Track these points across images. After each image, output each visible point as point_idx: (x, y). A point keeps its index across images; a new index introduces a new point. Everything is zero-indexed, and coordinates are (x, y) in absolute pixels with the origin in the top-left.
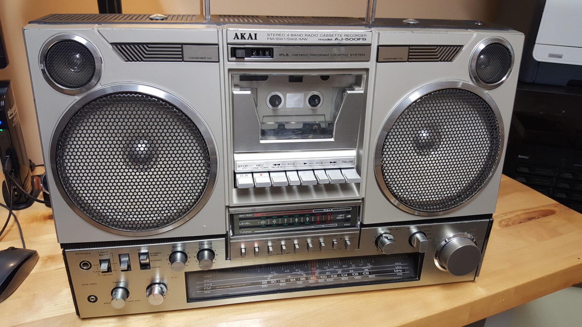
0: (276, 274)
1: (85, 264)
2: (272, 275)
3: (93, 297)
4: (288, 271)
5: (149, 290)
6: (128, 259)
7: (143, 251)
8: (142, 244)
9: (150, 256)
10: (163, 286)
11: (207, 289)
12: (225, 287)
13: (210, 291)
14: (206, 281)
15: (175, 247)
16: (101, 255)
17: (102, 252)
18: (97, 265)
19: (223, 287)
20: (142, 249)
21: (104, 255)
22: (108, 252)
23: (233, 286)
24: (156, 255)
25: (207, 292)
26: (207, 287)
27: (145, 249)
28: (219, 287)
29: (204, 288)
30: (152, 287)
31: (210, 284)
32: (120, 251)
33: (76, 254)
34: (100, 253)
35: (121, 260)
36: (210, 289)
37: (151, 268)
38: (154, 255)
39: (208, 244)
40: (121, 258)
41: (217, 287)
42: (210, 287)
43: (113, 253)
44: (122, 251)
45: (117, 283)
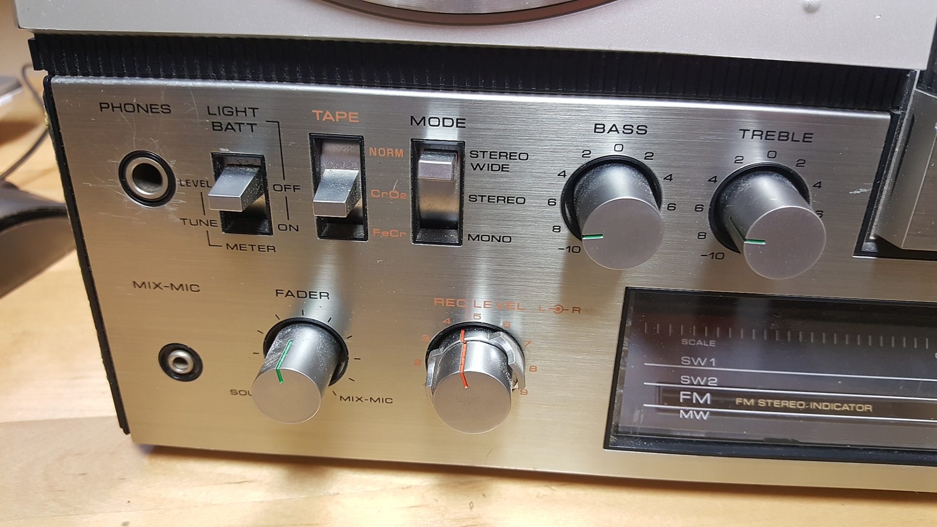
1: (147, 175)
3: (182, 354)
5: (442, 351)
6: (355, 173)
7: (434, 134)
8: (435, 89)
9: (468, 168)
10: (508, 346)
11: (694, 402)
12: (776, 403)
13: (705, 412)
14: (692, 364)
15: (608, 133)
16: (220, 126)
17: (229, 112)
18: (199, 183)
19: (767, 403)
20: (433, 122)
21: (236, 127)
22: (255, 110)
23: (814, 407)
24: (502, 168)
25: (694, 414)
26: (692, 390)
27: (448, 122)
28: (749, 402)
29: (682, 393)
30: (458, 341)
31: (707, 381)
32: (317, 112)
33: (101, 108)
34: (215, 114)
35: (323, 173)
36: (709, 403)
37: (465, 237)
38: (490, 165)
39: (793, 140)
40: (324, 164)
41: (738, 401)
42: (708, 392)
43: (280, 123)
44: (331, 118)
45: (298, 297)
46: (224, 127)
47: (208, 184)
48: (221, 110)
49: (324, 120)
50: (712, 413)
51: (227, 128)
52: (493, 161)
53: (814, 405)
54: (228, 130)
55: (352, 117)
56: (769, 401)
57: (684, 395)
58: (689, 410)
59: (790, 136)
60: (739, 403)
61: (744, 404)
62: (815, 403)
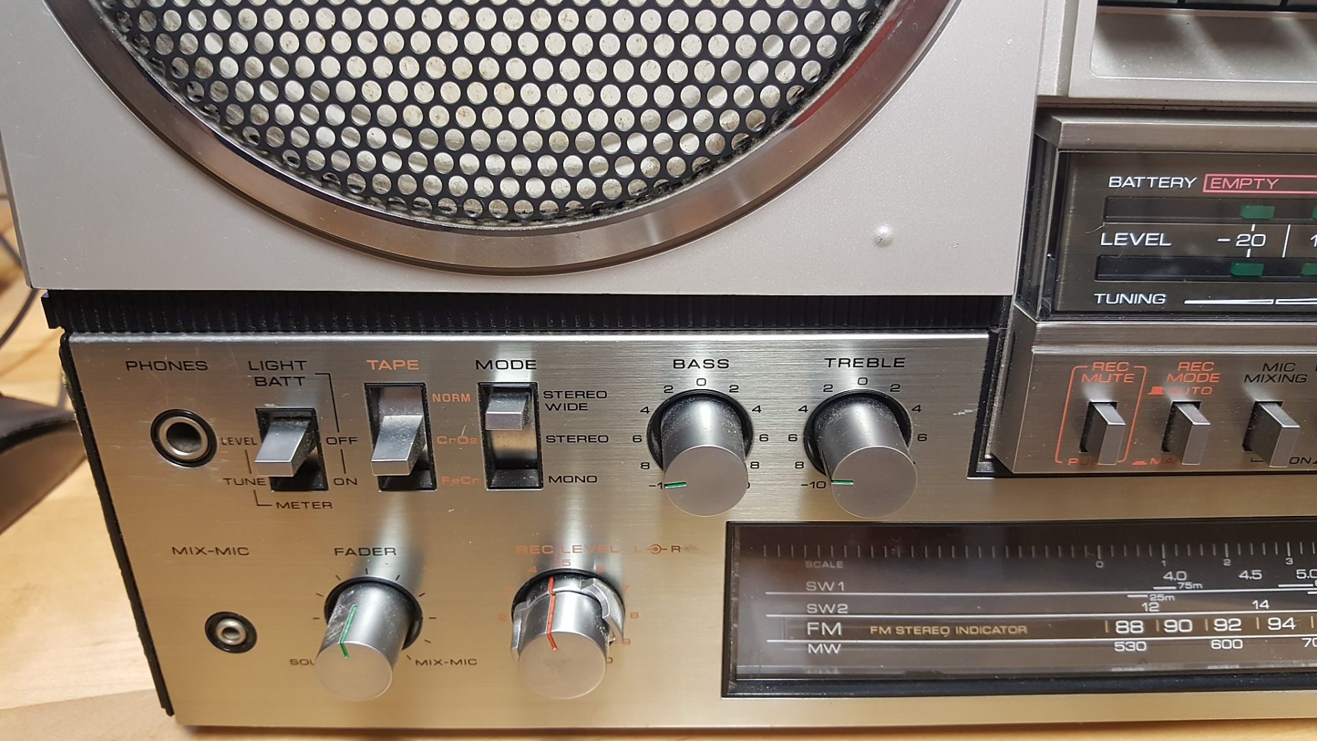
0: (1191, 588)
1: (183, 433)
2: (1172, 589)
3: (232, 623)
4: (1257, 574)
5: (528, 605)
6: (419, 418)
7: (504, 376)
8: (501, 331)
9: (542, 409)
10: (604, 594)
11: (823, 633)
12: (916, 630)
13: (836, 646)
14: (819, 590)
15: (689, 368)
16: (264, 381)
17: (273, 366)
18: (243, 441)
19: (906, 630)
20: (501, 365)
21: (282, 382)
22: (303, 363)
23: (960, 632)
24: (580, 407)
25: (823, 647)
26: (820, 621)
27: (516, 365)
28: (885, 629)
29: (809, 624)
30: (545, 594)
31: (837, 609)
32: (373, 362)
33: (128, 367)
34: (258, 369)
35: (382, 421)
36: (840, 633)
37: (546, 480)
38: (567, 405)
39: (883, 366)
40: (382, 411)
41: (873, 629)
42: (838, 621)
43: (331, 375)
44: (388, 367)
45: (361, 555)
46: (268, 382)
47: (253, 441)
48: (264, 365)
49: (380, 369)
50: (844, 646)
51: (271, 383)
52: (569, 401)
53: (960, 630)
54: (272, 385)
55: (411, 365)
56: (909, 628)
57: (812, 626)
58: (818, 644)
59: (880, 363)
60: (874, 632)
61: (880, 633)
62: (961, 628)
